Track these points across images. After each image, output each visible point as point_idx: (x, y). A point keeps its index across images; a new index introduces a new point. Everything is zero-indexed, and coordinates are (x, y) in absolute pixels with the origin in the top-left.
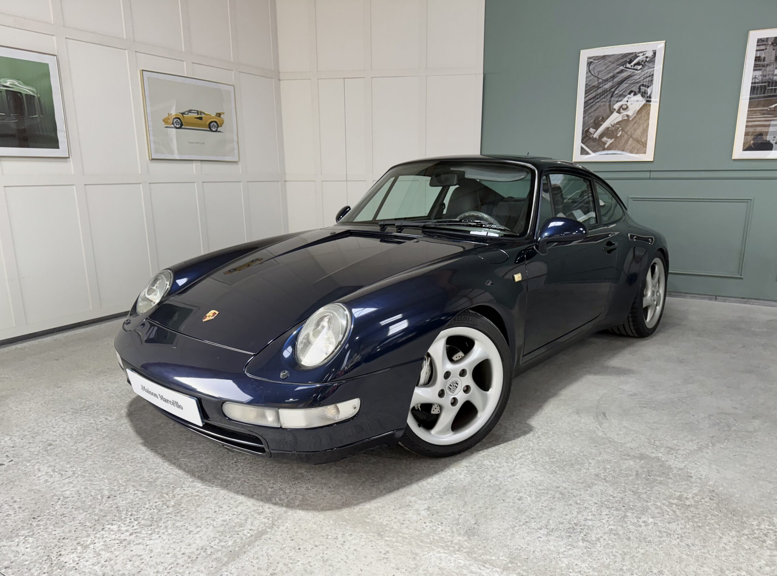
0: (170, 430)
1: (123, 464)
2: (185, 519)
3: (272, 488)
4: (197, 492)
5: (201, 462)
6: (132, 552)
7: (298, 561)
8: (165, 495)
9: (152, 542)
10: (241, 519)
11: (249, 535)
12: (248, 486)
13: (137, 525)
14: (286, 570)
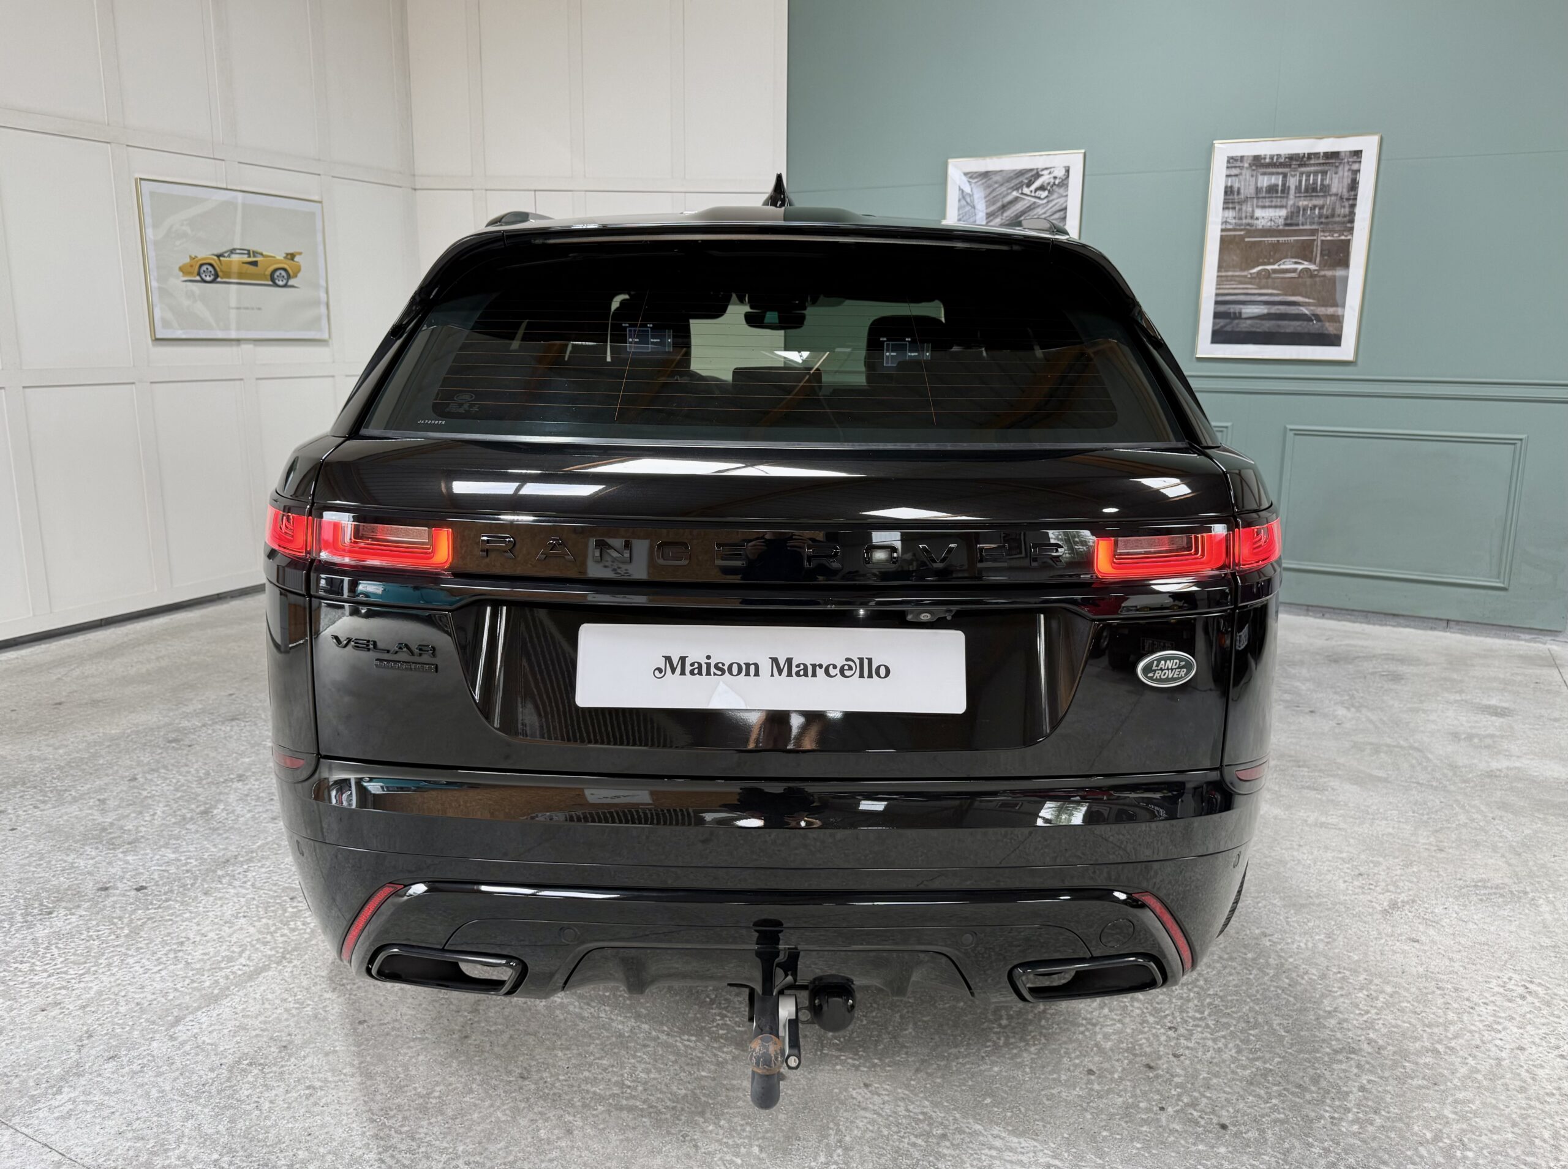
0: (144, 823)
1: (54, 876)
2: (142, 953)
3: (293, 907)
4: (172, 915)
5: (188, 871)
6: (49, 999)
7: (309, 1005)
8: (115, 920)
9: (82, 985)
10: (233, 952)
11: (240, 973)
12: (257, 907)
13: (62, 962)
14: (286, 1016)
